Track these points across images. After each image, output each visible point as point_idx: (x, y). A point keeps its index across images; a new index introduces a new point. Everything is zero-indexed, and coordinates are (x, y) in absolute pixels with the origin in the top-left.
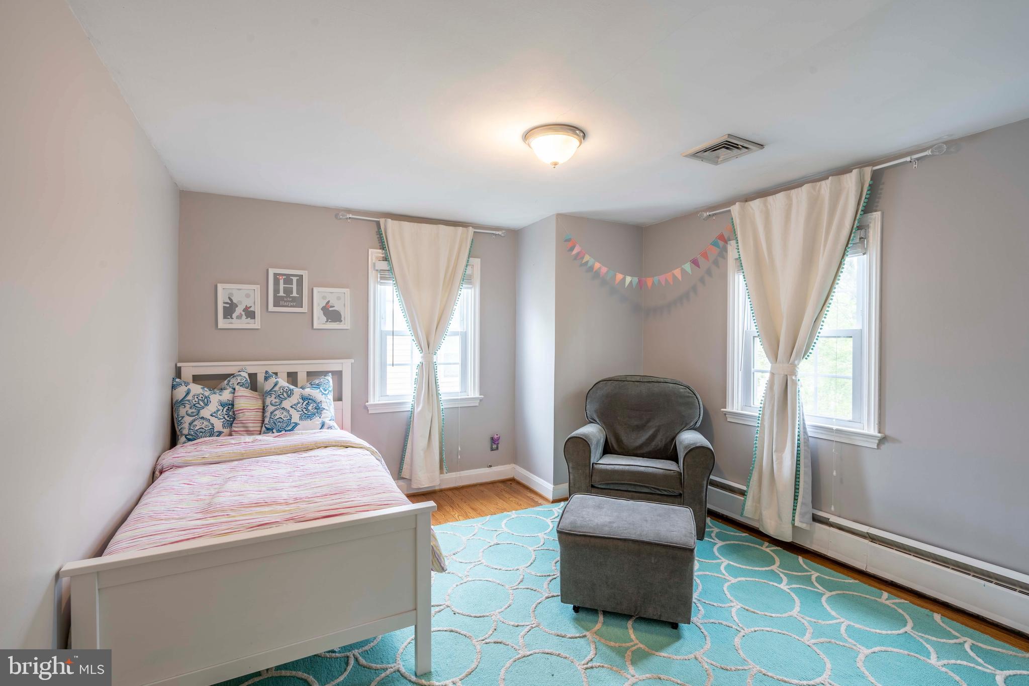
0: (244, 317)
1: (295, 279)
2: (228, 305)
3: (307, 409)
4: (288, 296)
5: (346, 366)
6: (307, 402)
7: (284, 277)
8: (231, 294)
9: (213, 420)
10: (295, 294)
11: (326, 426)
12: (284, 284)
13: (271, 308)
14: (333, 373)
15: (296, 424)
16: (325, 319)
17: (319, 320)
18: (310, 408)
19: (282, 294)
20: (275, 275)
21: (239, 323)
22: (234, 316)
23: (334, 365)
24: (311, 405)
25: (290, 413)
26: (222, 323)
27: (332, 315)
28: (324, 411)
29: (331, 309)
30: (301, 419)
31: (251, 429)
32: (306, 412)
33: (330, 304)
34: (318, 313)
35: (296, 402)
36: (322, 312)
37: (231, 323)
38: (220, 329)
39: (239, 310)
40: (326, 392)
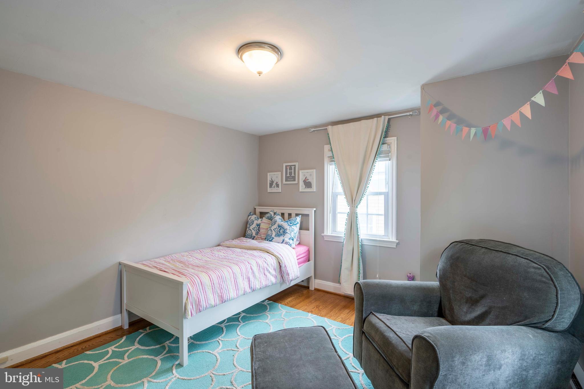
0: (276, 187)
1: (293, 167)
2: (271, 182)
3: (279, 232)
4: (290, 176)
5: (311, 212)
6: (280, 228)
7: (289, 167)
8: (272, 177)
9: (253, 231)
10: (293, 175)
11: (284, 242)
12: (289, 170)
13: (284, 182)
14: (303, 215)
15: (273, 238)
16: (304, 186)
17: (302, 187)
18: (281, 231)
19: (288, 175)
20: (286, 166)
21: (275, 190)
22: (273, 186)
23: (305, 211)
24: (282, 230)
25: (273, 232)
26: (269, 190)
27: (308, 184)
28: (287, 234)
29: (307, 181)
30: (275, 236)
31: (262, 237)
32: (278, 233)
33: (307, 179)
34: (301, 184)
35: (276, 227)
36: (303, 183)
37: (272, 190)
38: (269, 193)
39: (274, 184)
40: (291, 225)
